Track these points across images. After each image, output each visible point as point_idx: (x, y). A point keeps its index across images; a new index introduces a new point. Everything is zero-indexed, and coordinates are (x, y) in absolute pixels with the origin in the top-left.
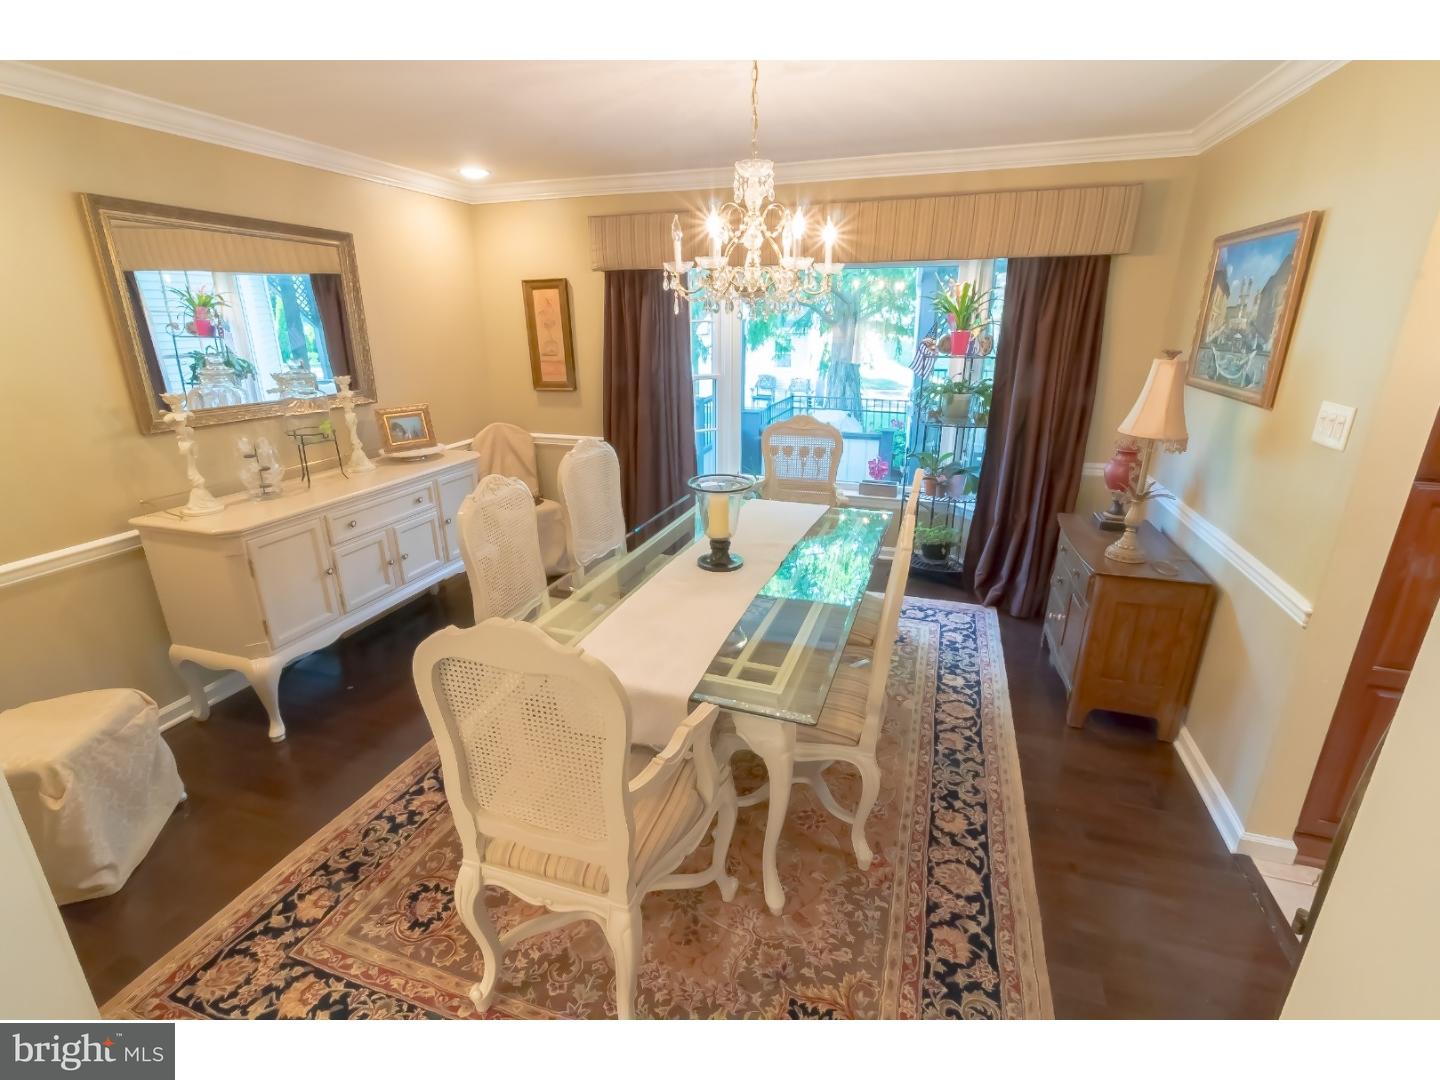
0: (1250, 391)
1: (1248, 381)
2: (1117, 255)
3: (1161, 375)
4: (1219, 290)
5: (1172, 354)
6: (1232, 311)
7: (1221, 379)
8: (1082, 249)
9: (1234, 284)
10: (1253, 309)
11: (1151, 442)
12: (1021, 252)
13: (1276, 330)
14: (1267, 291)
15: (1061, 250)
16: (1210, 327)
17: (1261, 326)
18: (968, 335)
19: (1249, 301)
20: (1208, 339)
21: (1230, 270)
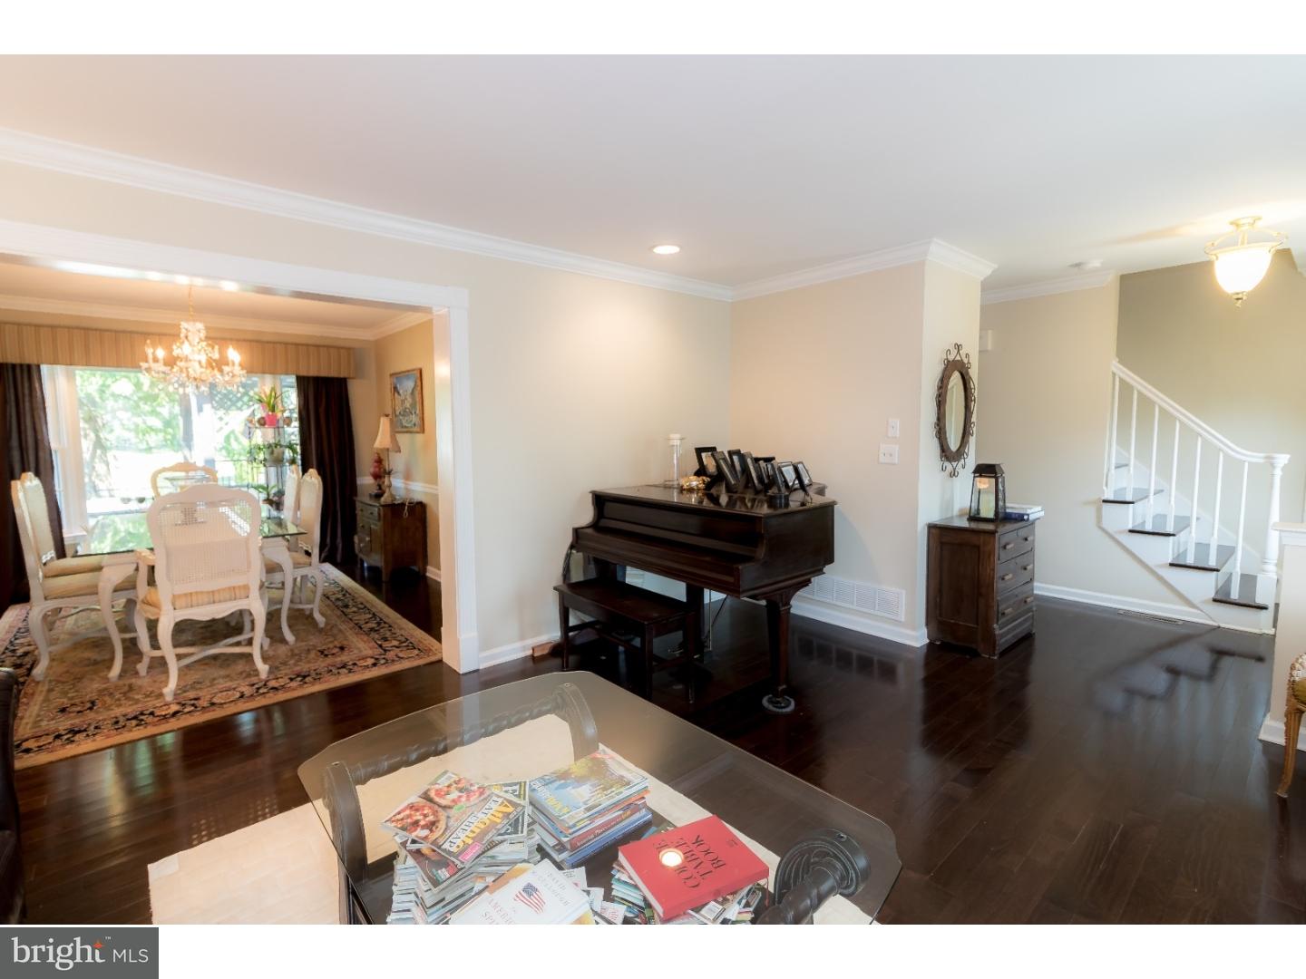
0: (415, 429)
1: (415, 425)
2: (349, 378)
3: (384, 424)
4: (396, 394)
5: (387, 416)
6: (403, 401)
7: (406, 427)
8: (333, 374)
9: (401, 392)
10: (409, 399)
11: (388, 450)
12: (304, 373)
13: (418, 406)
14: (412, 393)
15: (324, 374)
16: (397, 408)
17: (413, 405)
18: (276, 416)
19: (408, 397)
20: (397, 413)
21: (398, 386)
